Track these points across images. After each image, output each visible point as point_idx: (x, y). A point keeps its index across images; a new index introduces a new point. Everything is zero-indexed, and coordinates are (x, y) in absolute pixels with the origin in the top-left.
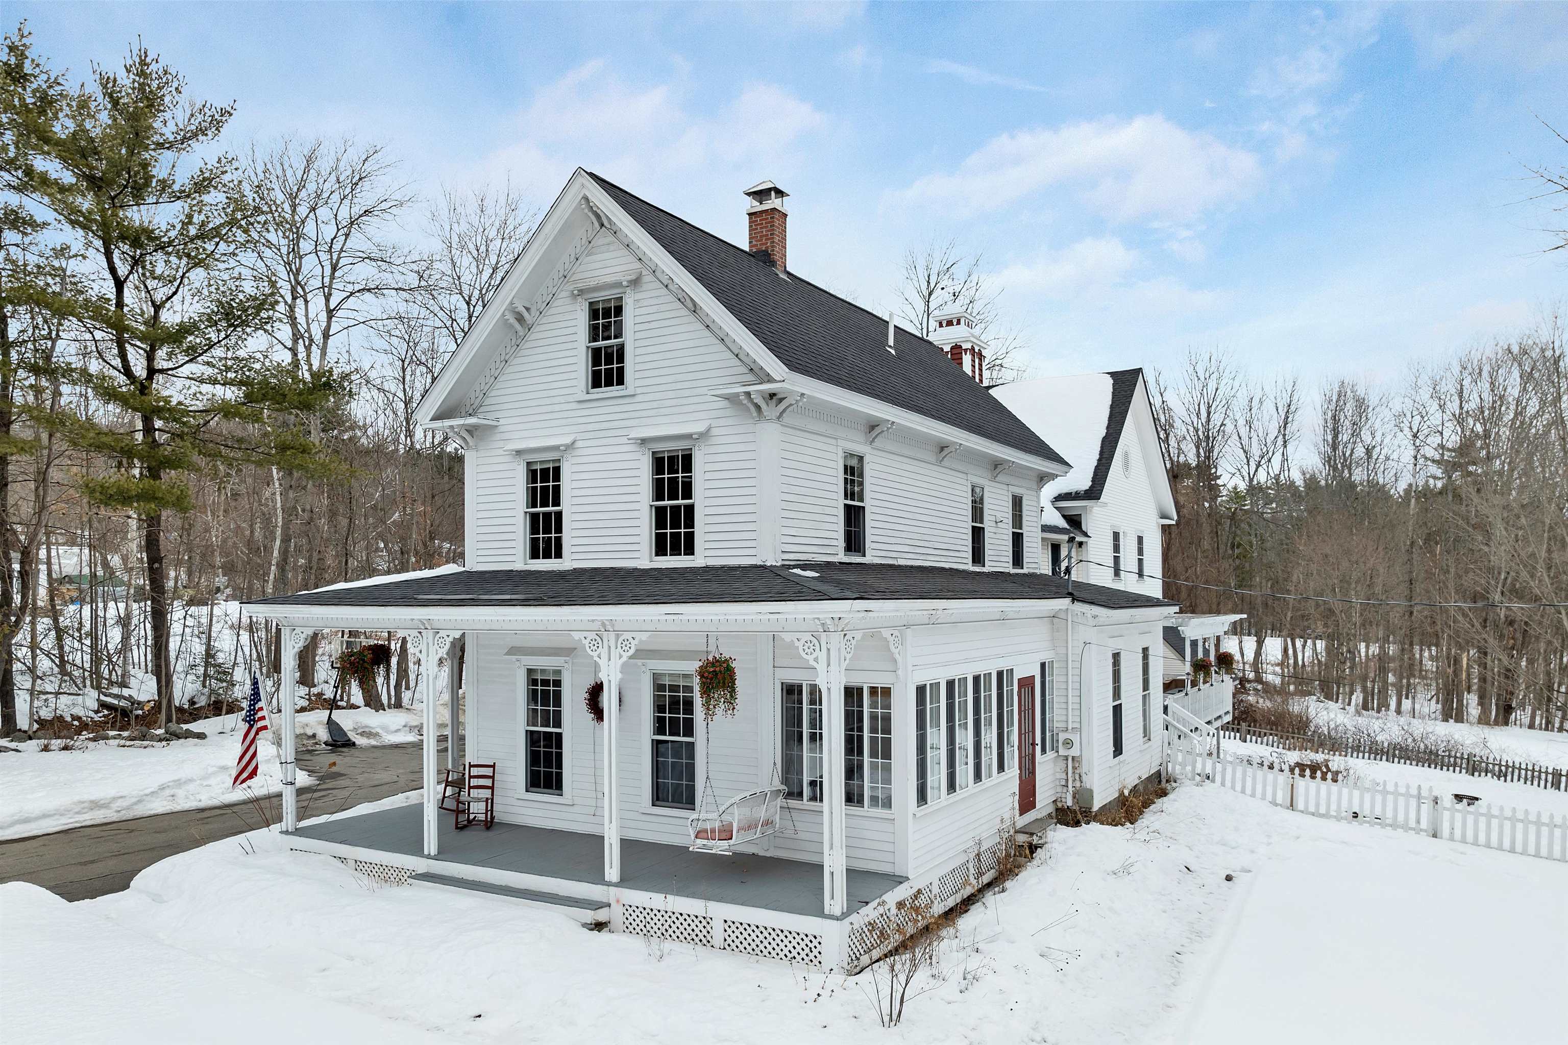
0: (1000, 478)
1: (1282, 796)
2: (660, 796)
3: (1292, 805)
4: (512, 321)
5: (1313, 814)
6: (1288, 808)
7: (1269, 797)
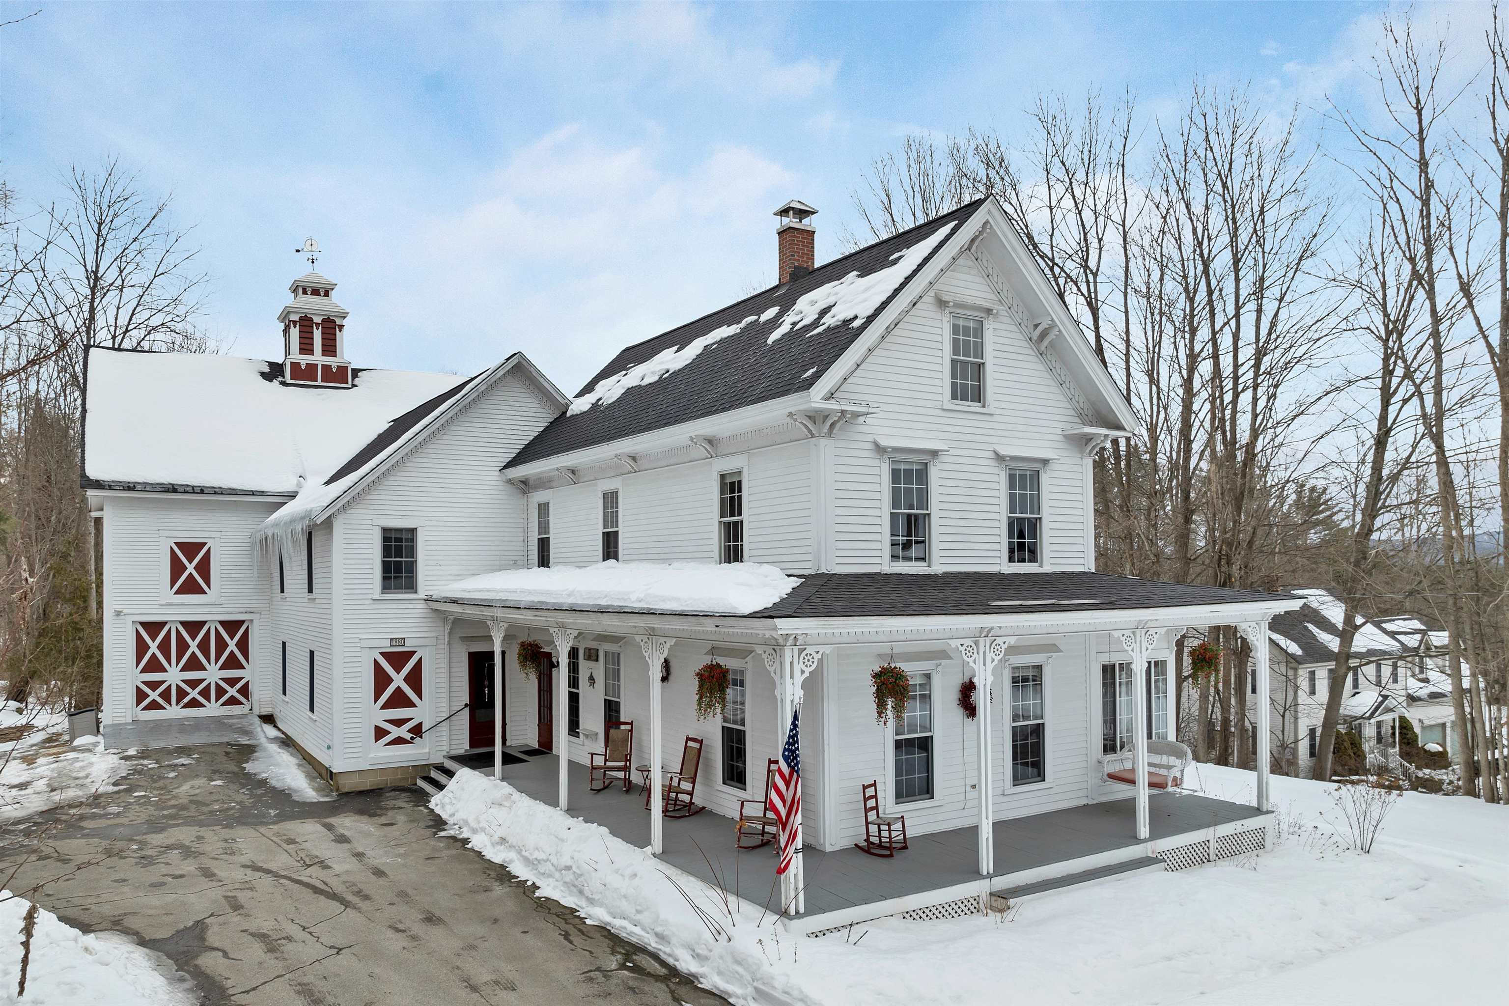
2: (1018, 779)
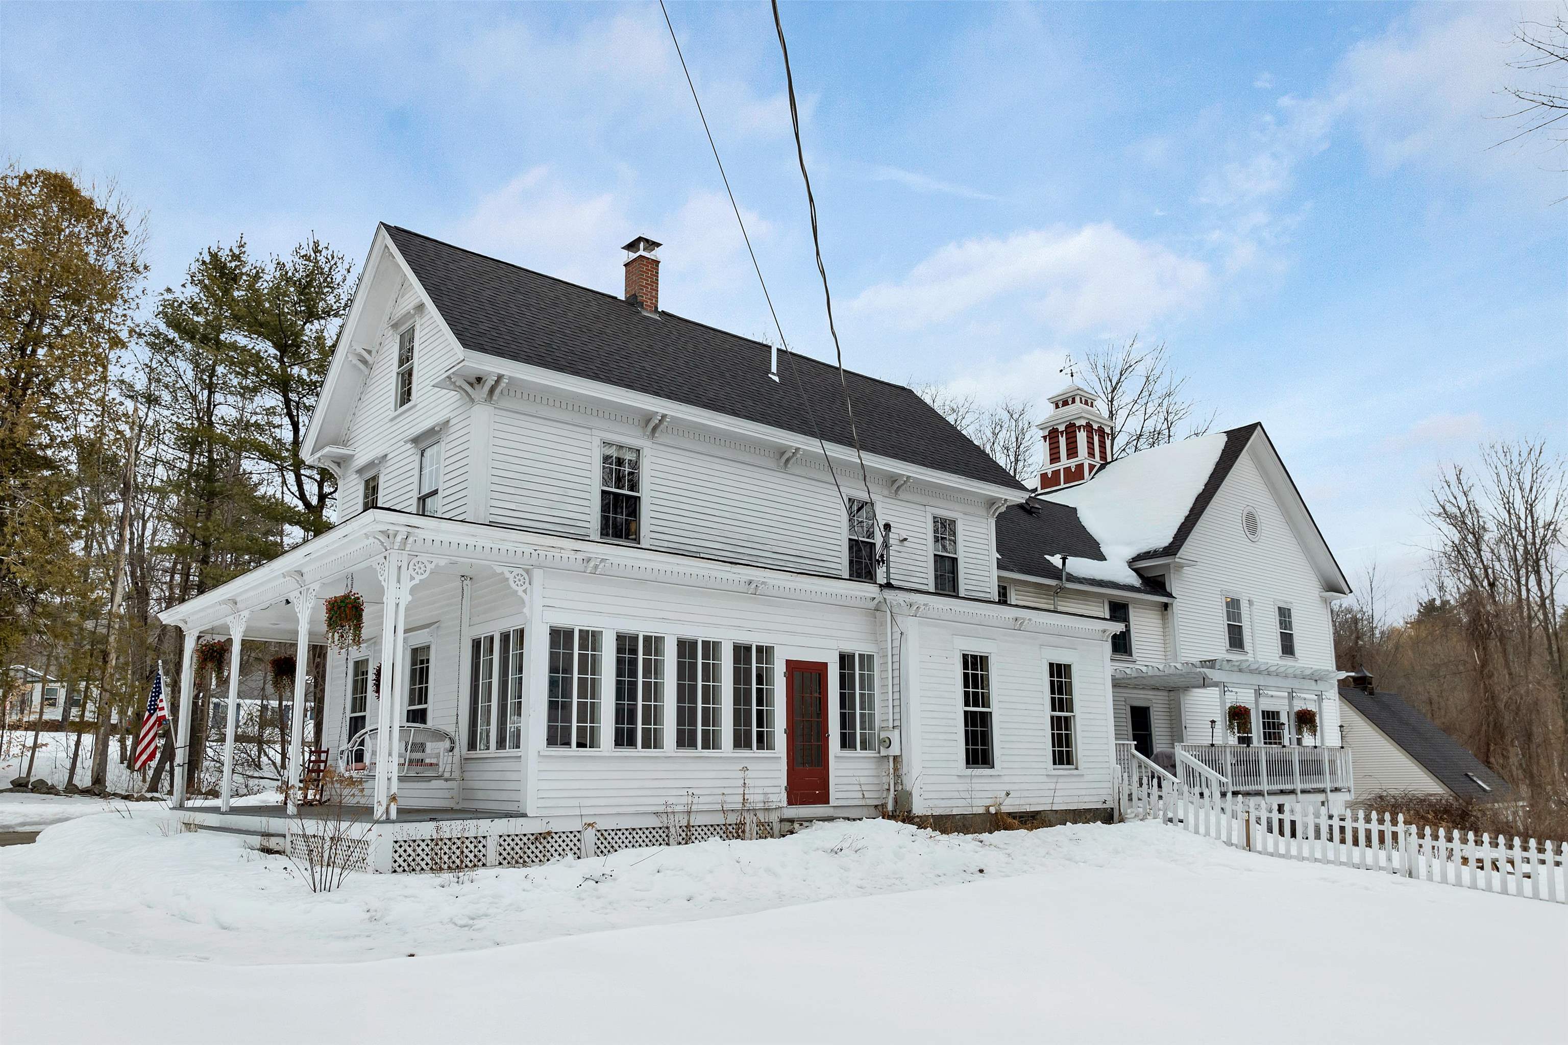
0: (902, 495)
1: (1238, 836)
3: (1248, 844)
4: (355, 361)
5: (1272, 855)
6: (1244, 848)
7: (1224, 837)
